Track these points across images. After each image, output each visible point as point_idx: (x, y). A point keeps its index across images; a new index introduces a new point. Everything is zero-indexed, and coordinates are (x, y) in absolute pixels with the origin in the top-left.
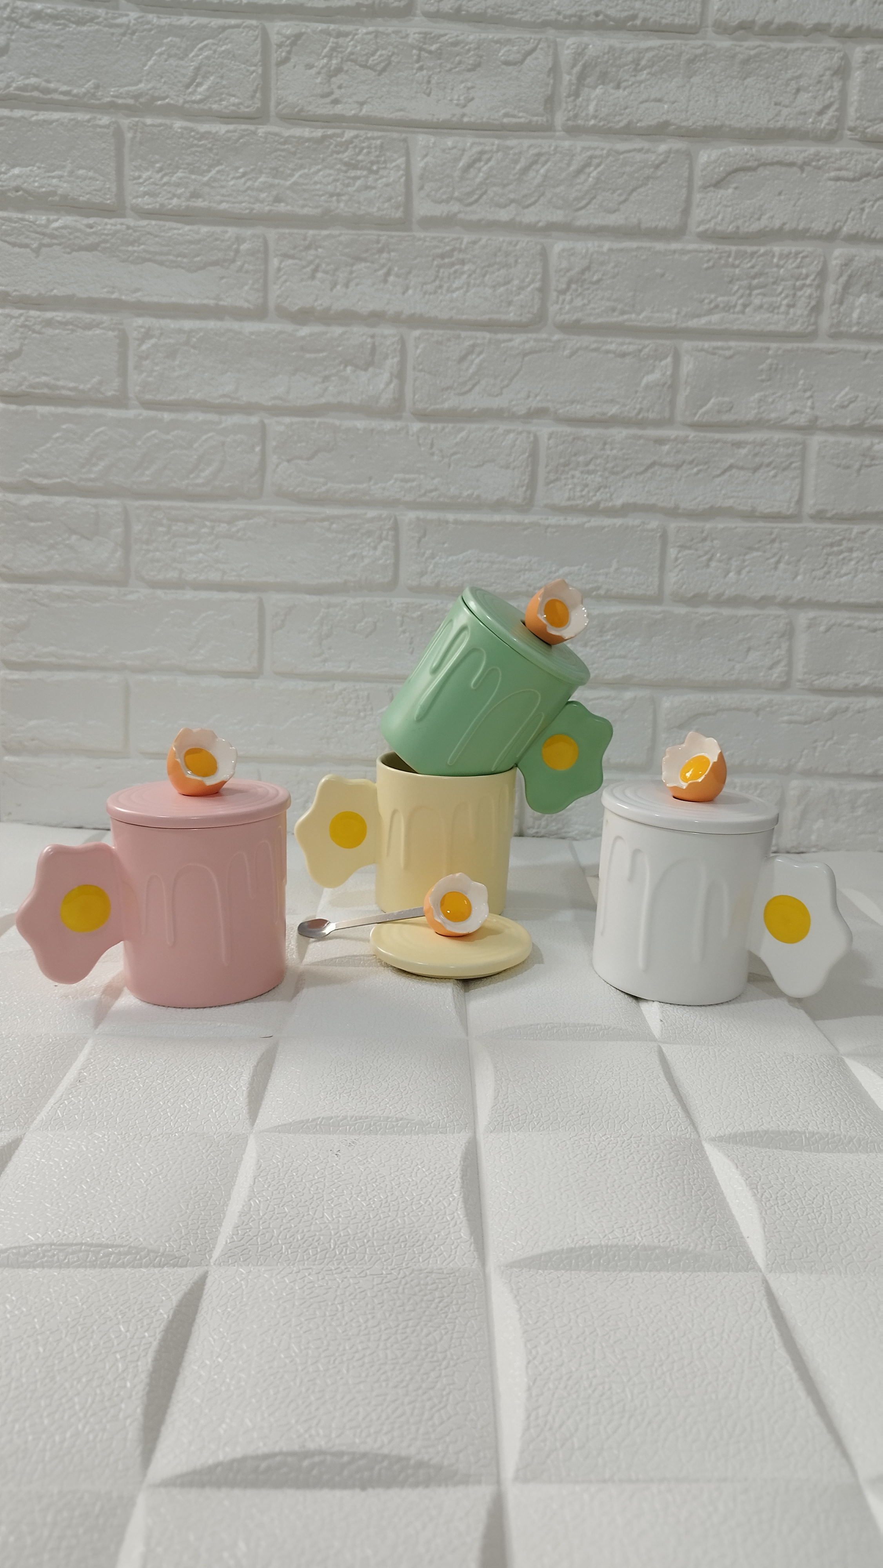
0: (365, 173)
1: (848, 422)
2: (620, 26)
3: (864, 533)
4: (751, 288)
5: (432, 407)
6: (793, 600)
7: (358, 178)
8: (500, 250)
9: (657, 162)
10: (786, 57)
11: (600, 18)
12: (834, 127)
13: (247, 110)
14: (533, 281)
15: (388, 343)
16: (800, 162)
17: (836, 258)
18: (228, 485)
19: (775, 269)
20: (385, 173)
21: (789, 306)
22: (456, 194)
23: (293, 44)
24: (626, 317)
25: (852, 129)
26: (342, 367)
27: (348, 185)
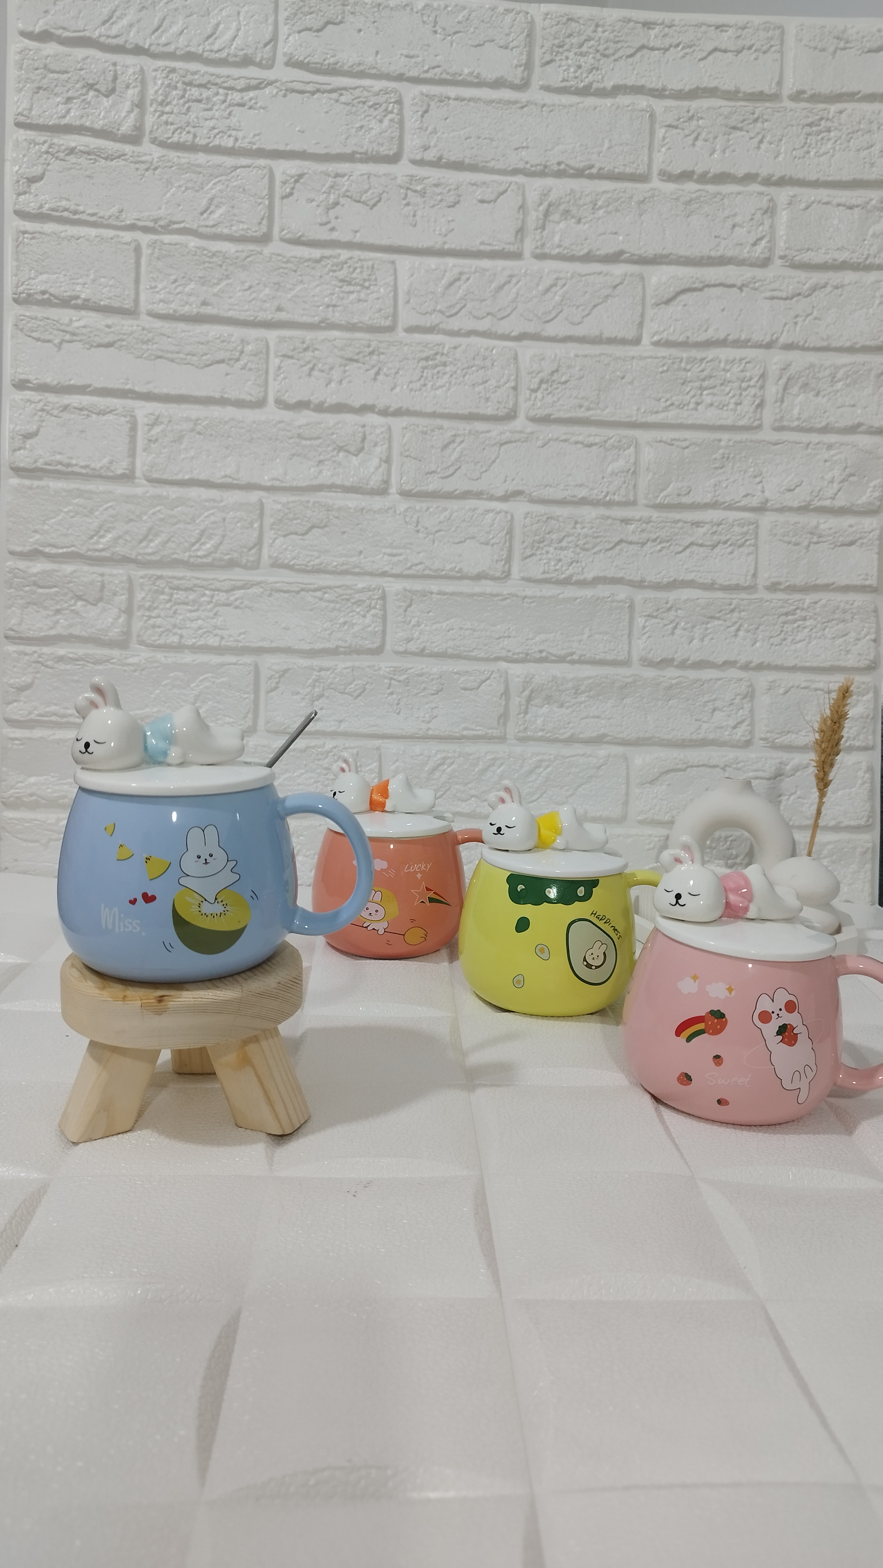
0: (358, 288)
1: (796, 504)
2: (579, 174)
3: (816, 603)
4: (702, 389)
5: (418, 489)
6: (753, 665)
7: (352, 292)
8: (478, 355)
9: (615, 284)
10: (723, 199)
11: (563, 167)
12: (767, 255)
13: (254, 234)
14: (508, 381)
15: (378, 431)
16: (739, 283)
17: (776, 364)
18: (227, 557)
19: (722, 373)
20: (376, 289)
21: (737, 404)
22: (439, 307)
23: (296, 181)
24: (591, 412)
25: (781, 257)
26: (335, 453)
27: (342, 299)
